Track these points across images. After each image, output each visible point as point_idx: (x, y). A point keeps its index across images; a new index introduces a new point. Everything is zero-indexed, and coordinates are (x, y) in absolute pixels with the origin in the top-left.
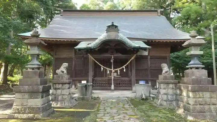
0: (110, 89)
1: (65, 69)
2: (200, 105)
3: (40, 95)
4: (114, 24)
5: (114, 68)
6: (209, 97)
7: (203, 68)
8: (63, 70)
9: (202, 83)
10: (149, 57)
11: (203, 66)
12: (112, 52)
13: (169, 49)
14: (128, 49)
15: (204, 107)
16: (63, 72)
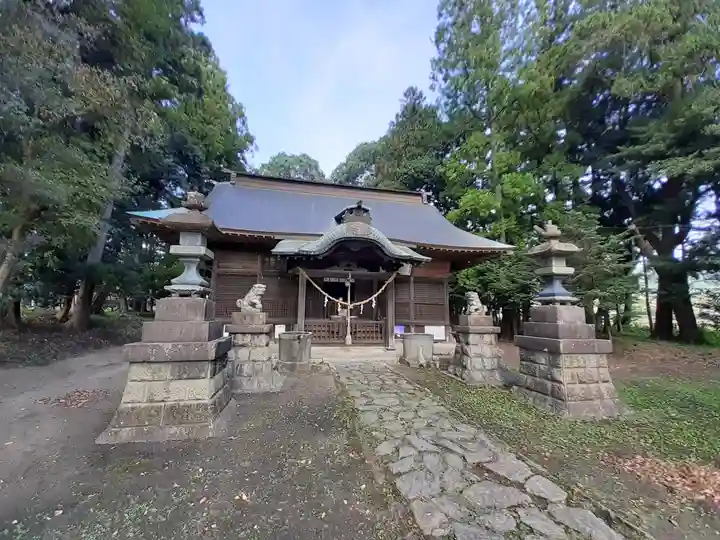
0: (344, 344)
1: (259, 297)
2: (581, 382)
3: (209, 367)
4: (363, 206)
5: (352, 300)
6: (595, 365)
7: (573, 304)
8: (255, 301)
9: (578, 335)
10: (412, 279)
11: (575, 299)
12: (348, 265)
13: (448, 265)
14: (386, 259)
15: (589, 388)
16: (253, 305)
